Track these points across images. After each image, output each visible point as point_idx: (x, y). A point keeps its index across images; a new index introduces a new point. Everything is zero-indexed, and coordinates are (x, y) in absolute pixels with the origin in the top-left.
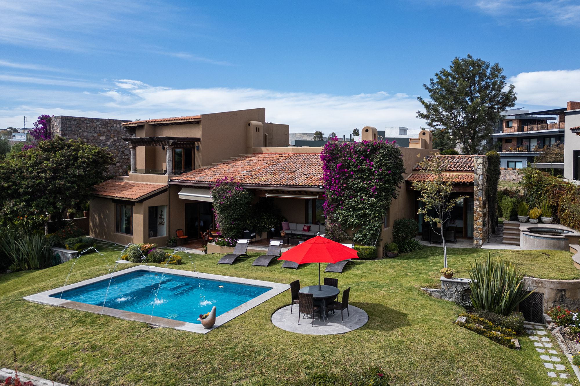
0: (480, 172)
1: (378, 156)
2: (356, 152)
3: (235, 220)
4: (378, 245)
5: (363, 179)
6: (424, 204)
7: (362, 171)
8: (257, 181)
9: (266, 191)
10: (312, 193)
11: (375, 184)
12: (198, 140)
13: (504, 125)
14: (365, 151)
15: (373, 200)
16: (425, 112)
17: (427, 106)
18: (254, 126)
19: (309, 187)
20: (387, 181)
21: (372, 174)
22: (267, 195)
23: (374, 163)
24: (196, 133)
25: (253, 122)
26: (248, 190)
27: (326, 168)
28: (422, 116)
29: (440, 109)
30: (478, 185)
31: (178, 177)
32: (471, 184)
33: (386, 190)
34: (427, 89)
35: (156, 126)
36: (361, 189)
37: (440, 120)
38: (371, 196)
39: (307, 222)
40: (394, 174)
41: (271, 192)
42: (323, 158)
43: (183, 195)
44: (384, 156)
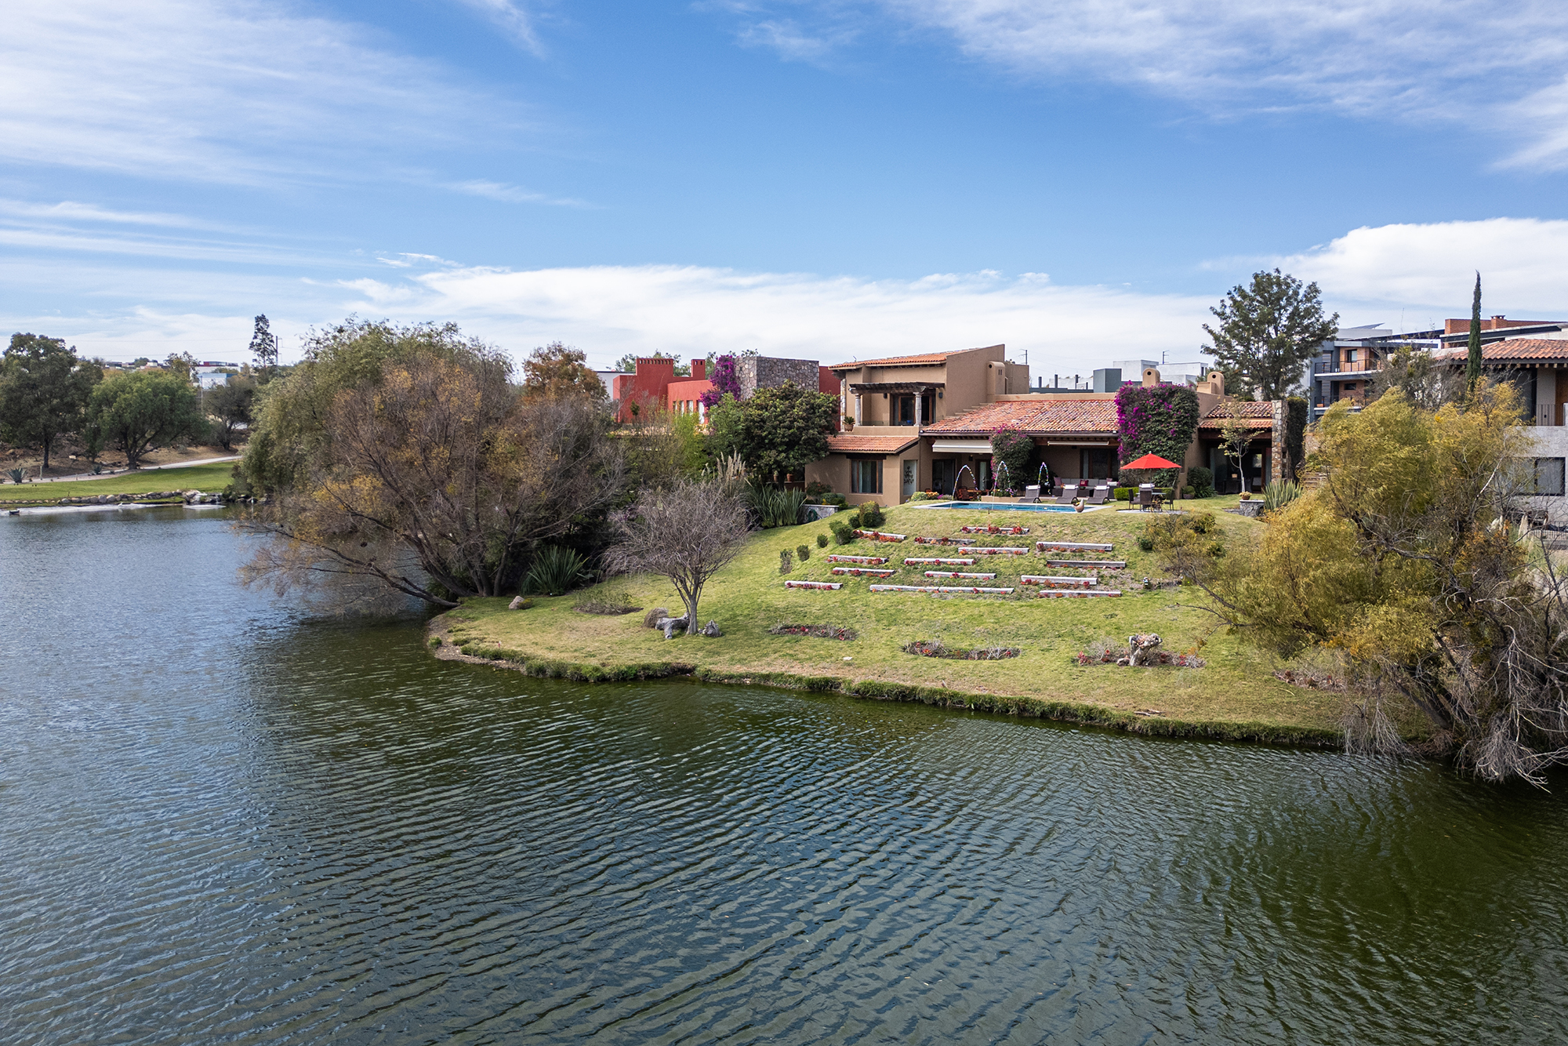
0: (1279, 417)
1: (1176, 400)
2: (1154, 396)
3: (1016, 469)
4: (1175, 487)
5: (1161, 422)
6: (1223, 441)
7: (1160, 414)
8: (1037, 428)
9: (1049, 438)
10: (1102, 439)
11: (1173, 426)
12: (943, 385)
13: (1343, 357)
14: (1163, 394)
15: (1170, 443)
16: (1213, 345)
17: (1217, 338)
18: (997, 367)
19: (1100, 432)
20: (1186, 423)
21: (1171, 417)
22: (1049, 443)
23: (1172, 406)
24: (938, 377)
25: (995, 363)
26: (1031, 437)
27: (1121, 412)
28: (1208, 351)
29: (1234, 343)
30: (1276, 431)
31: (929, 428)
32: (1269, 430)
33: (1184, 432)
34: (1216, 313)
35: (873, 369)
36: (1159, 432)
37: (1233, 357)
38: (1169, 439)
39: (1081, 477)
40: (1192, 417)
41: (1055, 439)
42: (1117, 402)
43: (939, 447)
44: (1182, 399)
